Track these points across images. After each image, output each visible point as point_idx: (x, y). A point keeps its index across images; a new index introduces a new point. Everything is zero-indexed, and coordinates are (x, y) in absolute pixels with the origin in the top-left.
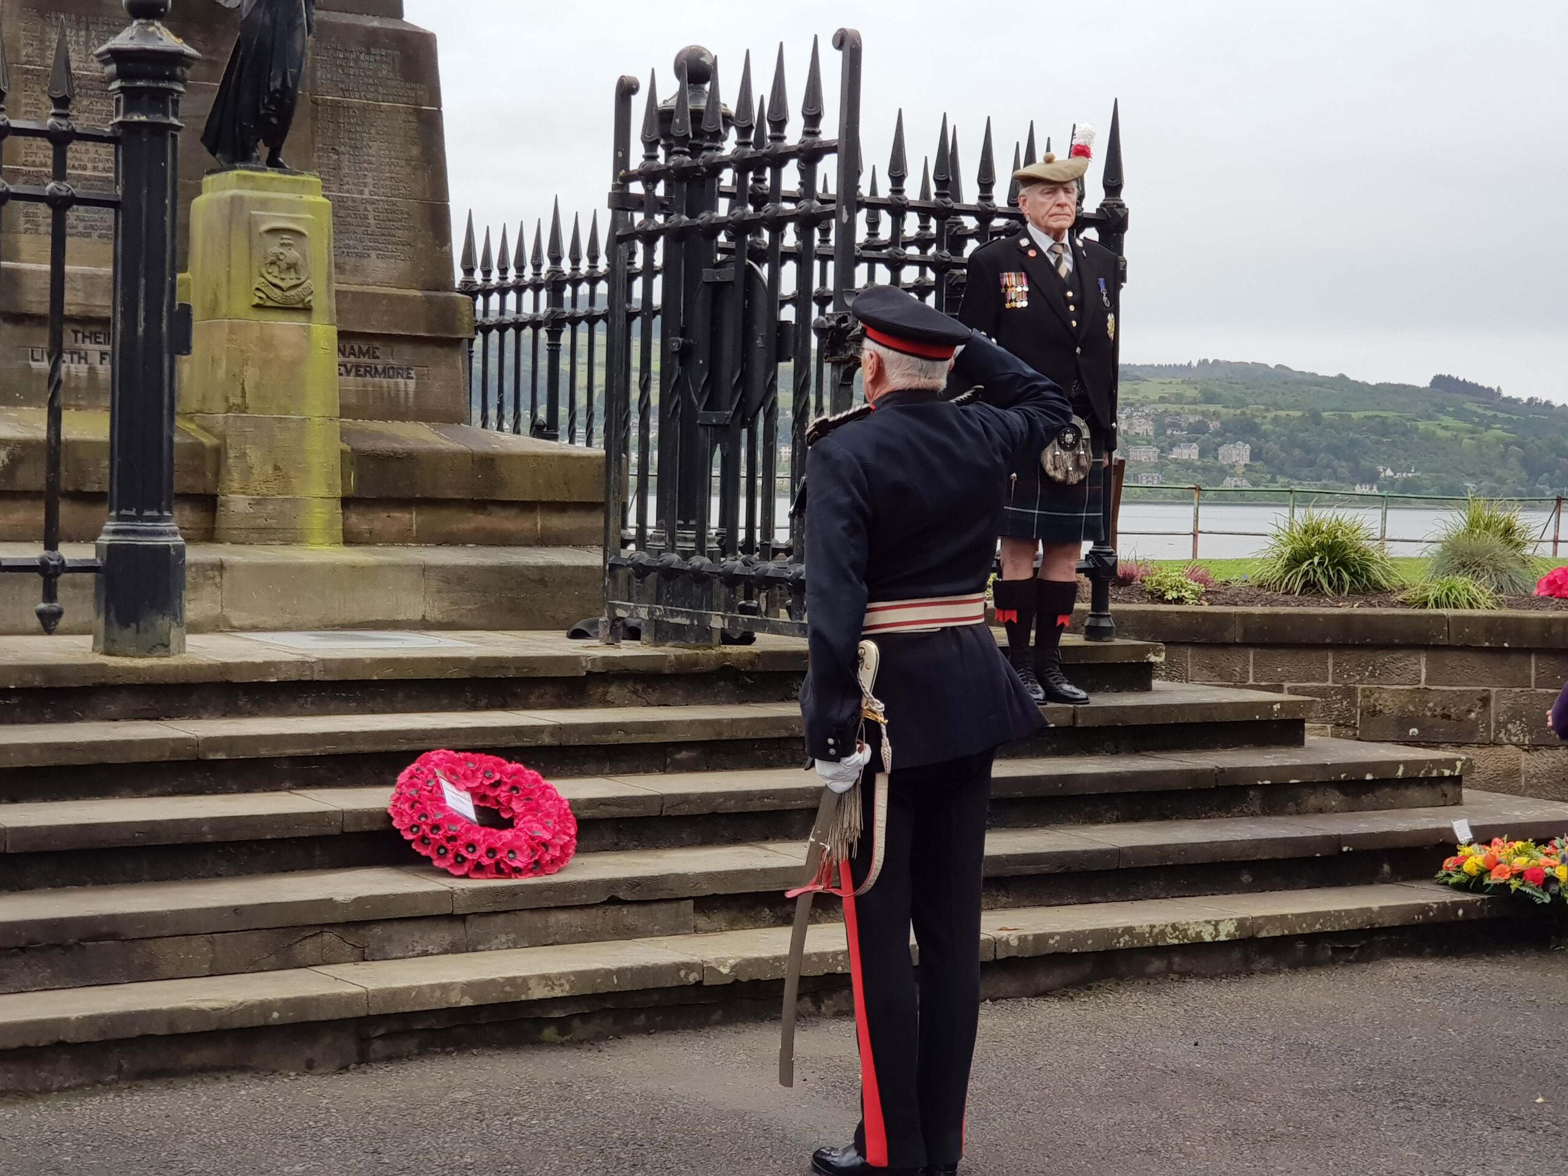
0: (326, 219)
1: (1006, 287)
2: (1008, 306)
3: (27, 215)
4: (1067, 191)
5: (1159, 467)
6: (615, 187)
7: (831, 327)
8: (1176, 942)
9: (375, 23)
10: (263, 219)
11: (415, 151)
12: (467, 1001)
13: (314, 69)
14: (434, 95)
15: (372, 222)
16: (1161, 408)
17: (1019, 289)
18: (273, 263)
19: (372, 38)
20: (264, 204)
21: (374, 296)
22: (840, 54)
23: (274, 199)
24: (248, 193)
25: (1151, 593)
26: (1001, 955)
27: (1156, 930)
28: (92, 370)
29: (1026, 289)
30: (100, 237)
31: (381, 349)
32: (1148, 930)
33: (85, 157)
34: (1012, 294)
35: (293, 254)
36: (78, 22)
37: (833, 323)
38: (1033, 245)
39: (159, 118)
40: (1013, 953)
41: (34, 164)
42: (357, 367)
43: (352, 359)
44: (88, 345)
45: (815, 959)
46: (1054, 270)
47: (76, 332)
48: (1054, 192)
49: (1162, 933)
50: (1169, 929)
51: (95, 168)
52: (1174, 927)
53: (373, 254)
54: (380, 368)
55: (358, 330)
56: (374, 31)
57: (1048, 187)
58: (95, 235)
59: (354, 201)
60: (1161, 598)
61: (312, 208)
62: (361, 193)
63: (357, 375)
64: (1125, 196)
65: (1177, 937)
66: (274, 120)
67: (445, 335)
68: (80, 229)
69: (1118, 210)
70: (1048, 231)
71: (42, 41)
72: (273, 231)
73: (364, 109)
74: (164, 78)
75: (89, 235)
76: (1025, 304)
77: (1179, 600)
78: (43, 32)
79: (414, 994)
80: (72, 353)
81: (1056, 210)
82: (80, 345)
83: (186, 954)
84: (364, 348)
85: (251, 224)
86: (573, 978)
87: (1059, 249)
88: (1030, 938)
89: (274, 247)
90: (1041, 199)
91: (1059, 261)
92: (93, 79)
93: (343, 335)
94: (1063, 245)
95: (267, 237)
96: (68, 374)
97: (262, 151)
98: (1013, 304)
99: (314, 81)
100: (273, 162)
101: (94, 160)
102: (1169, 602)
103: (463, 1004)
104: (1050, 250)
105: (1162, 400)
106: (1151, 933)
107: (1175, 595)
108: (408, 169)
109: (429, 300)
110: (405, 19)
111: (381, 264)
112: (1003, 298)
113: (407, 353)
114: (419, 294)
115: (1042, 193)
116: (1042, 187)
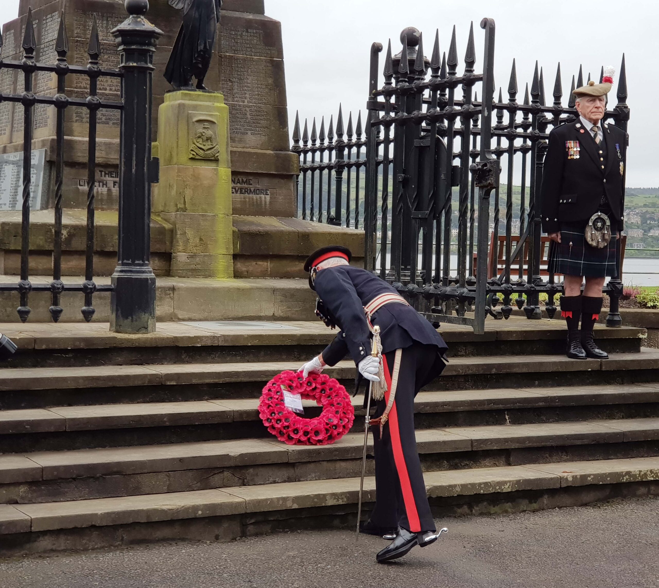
0: (226, 115)
1: (569, 148)
2: (569, 158)
3: (77, 113)
4: (600, 100)
5: (643, 240)
6: (370, 99)
7: (479, 169)
8: (652, 479)
9: (251, 17)
10: (195, 115)
11: (270, 81)
12: (295, 506)
13: (220, 40)
14: (280, 53)
15: (249, 116)
16: (644, 210)
17: (575, 149)
18: (199, 137)
19: (249, 24)
20: (195, 108)
21: (249, 153)
22: (484, 31)
23: (200, 105)
24: (187, 102)
25: (640, 303)
26: (564, 485)
27: (642, 473)
28: (109, 190)
29: (579, 149)
30: (113, 124)
31: (253, 180)
32: (638, 473)
33: (106, 84)
34: (571, 152)
35: (209, 133)
36: (103, 16)
37: (480, 167)
38: (583, 127)
39: (143, 64)
40: (570, 484)
41: (80, 88)
42: (241, 189)
43: (239, 185)
44: (108, 178)
45: (469, 486)
46: (593, 139)
47: (101, 171)
48: (594, 100)
49: (645, 474)
50: (649, 473)
51: (111, 90)
52: (651, 471)
53: (249, 132)
54: (252, 189)
55: (241, 170)
56: (250, 21)
57: (591, 98)
58: (111, 123)
59: (240, 106)
60: (645, 306)
61: (219, 109)
62: (244, 102)
63: (241, 193)
64: (628, 102)
65: (653, 477)
66: (200, 66)
67: (285, 173)
68: (103, 120)
69: (624, 110)
70: (590, 120)
71: (85, 26)
72: (199, 121)
73: (244, 60)
74: (145, 44)
75: (108, 123)
76: (578, 157)
77: (654, 307)
78: (85, 22)
79: (269, 502)
80: (99, 182)
81: (595, 110)
82: (103, 178)
83: (156, 482)
84: (245, 180)
85: (189, 117)
86: (348, 495)
87: (596, 129)
88: (578, 477)
89: (200, 129)
91: (596, 135)
92: (109, 45)
93: (234, 173)
94: (598, 127)
95: (197, 124)
96: (98, 192)
97: (194, 81)
98: (572, 157)
99: (220, 45)
100: (200, 87)
101: (110, 86)
102: (649, 308)
103: (293, 508)
104: (591, 129)
105: (645, 206)
106: (639, 474)
107: (652, 304)
108: (267, 90)
109: (277, 156)
110: (265, 14)
111: (253, 138)
112: (567, 154)
113: (265, 182)
114: (272, 152)
115: (588, 101)
116: (588, 98)
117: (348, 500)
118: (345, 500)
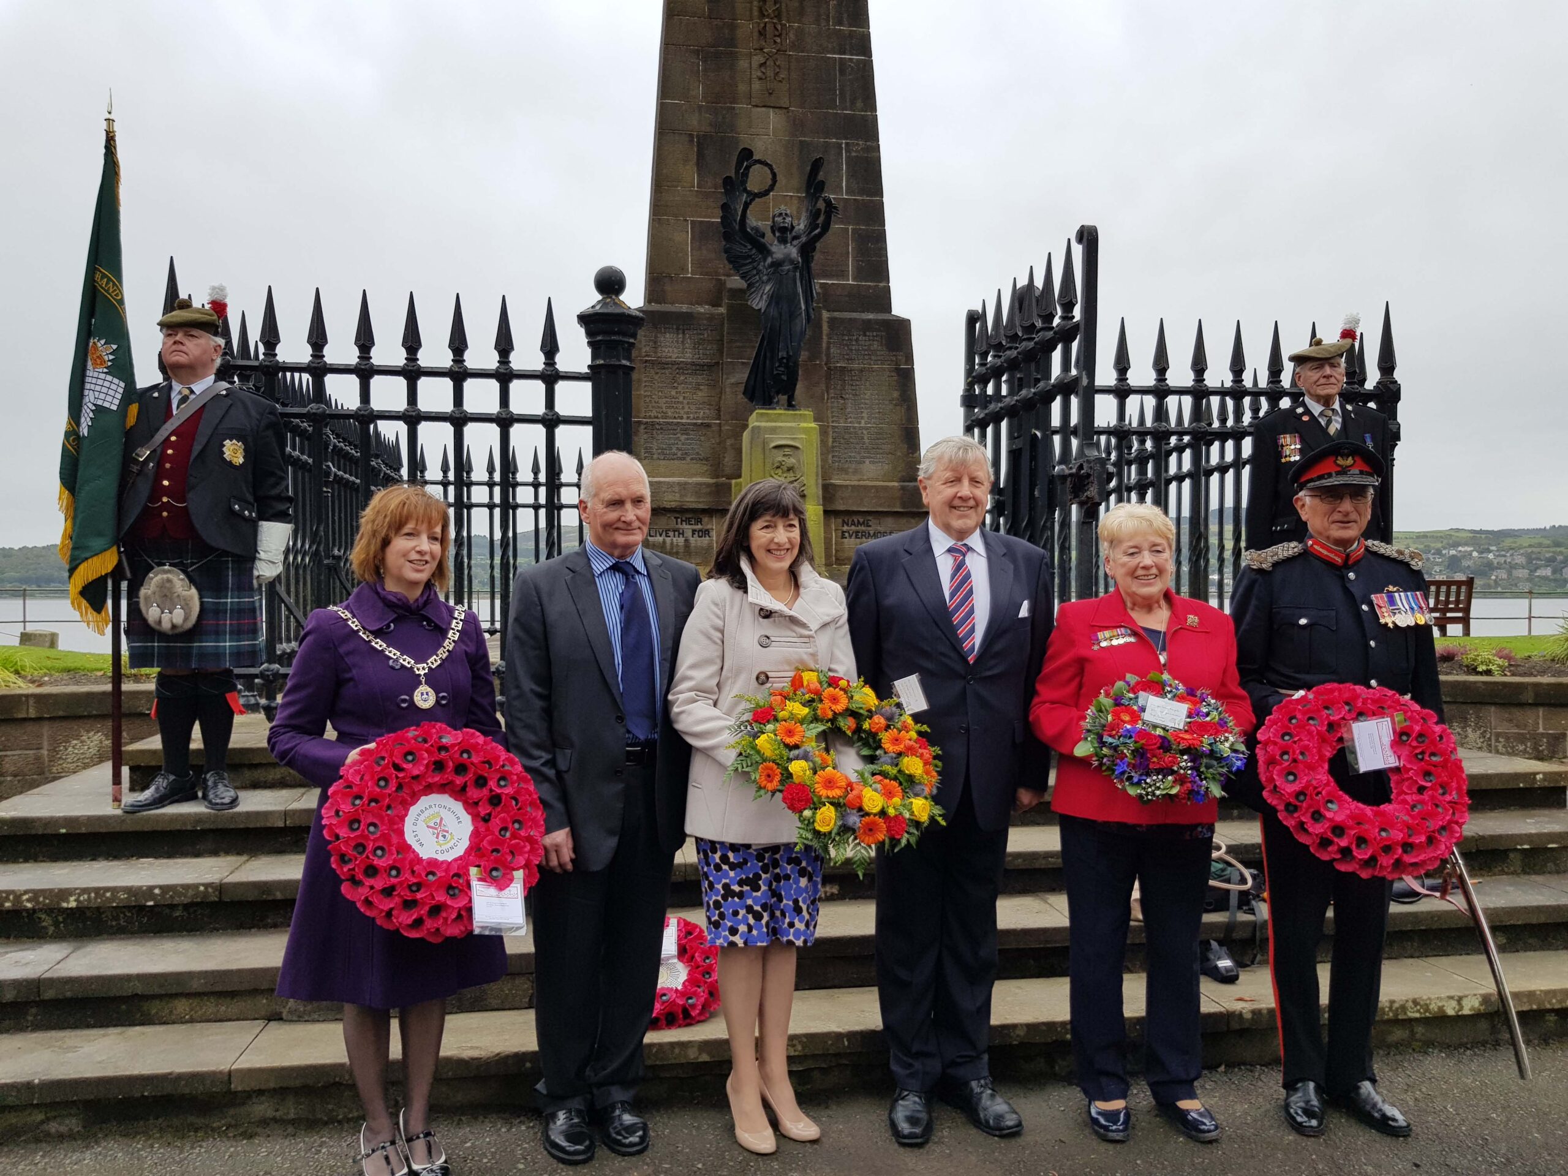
0: (815, 438)
1: (1282, 446)
2: (1283, 460)
3: (646, 448)
4: (1333, 366)
6: (966, 390)
7: (1071, 475)
8: (1417, 1015)
9: (871, 316)
10: (772, 440)
11: (896, 394)
13: (828, 348)
14: (909, 358)
15: (867, 441)
17: (1293, 447)
18: (778, 467)
19: (867, 326)
20: (773, 430)
21: (865, 487)
22: (1080, 247)
23: (781, 427)
24: (763, 424)
25: (1467, 666)
26: (1235, 1026)
27: (1396, 1005)
28: (686, 541)
29: (1298, 446)
30: (692, 459)
31: (873, 522)
33: (682, 412)
34: (1287, 451)
35: (792, 461)
37: (1074, 471)
38: (1308, 412)
39: (614, 362)
40: (1247, 1025)
41: (650, 417)
42: (857, 532)
43: (853, 527)
44: (685, 526)
45: (1044, 1028)
46: (1324, 431)
47: (676, 518)
48: (1321, 367)
49: (1403, 1008)
50: (1410, 1004)
51: (688, 418)
52: (1415, 1002)
53: (867, 461)
54: (872, 533)
55: (855, 509)
56: (869, 321)
57: (1316, 364)
58: (688, 459)
59: (854, 428)
60: (1474, 670)
61: (806, 431)
62: (860, 423)
63: (857, 537)
64: (1397, 375)
65: (1418, 1011)
67: (915, 510)
68: (679, 455)
69: (1391, 386)
70: (1318, 399)
71: (655, 343)
72: (777, 447)
73: (861, 371)
75: (684, 459)
76: (1297, 458)
77: (1488, 672)
78: (656, 337)
80: (674, 531)
81: (1323, 381)
82: (679, 526)
84: (861, 520)
85: (764, 443)
86: (805, 1040)
87: (1330, 413)
89: (779, 457)
90: (1310, 373)
91: (1329, 422)
94: (1333, 410)
95: (775, 451)
96: (672, 543)
97: (783, 398)
98: (1288, 459)
99: (828, 355)
101: (687, 413)
102: (1481, 673)
104: (1321, 414)
107: (1484, 668)
108: (891, 407)
109: (903, 488)
110: (893, 313)
111: (872, 467)
112: (1279, 455)
113: (889, 522)
114: (896, 484)
115: (1311, 369)
116: (1309, 365)
117: (804, 1048)
118: (799, 1048)
